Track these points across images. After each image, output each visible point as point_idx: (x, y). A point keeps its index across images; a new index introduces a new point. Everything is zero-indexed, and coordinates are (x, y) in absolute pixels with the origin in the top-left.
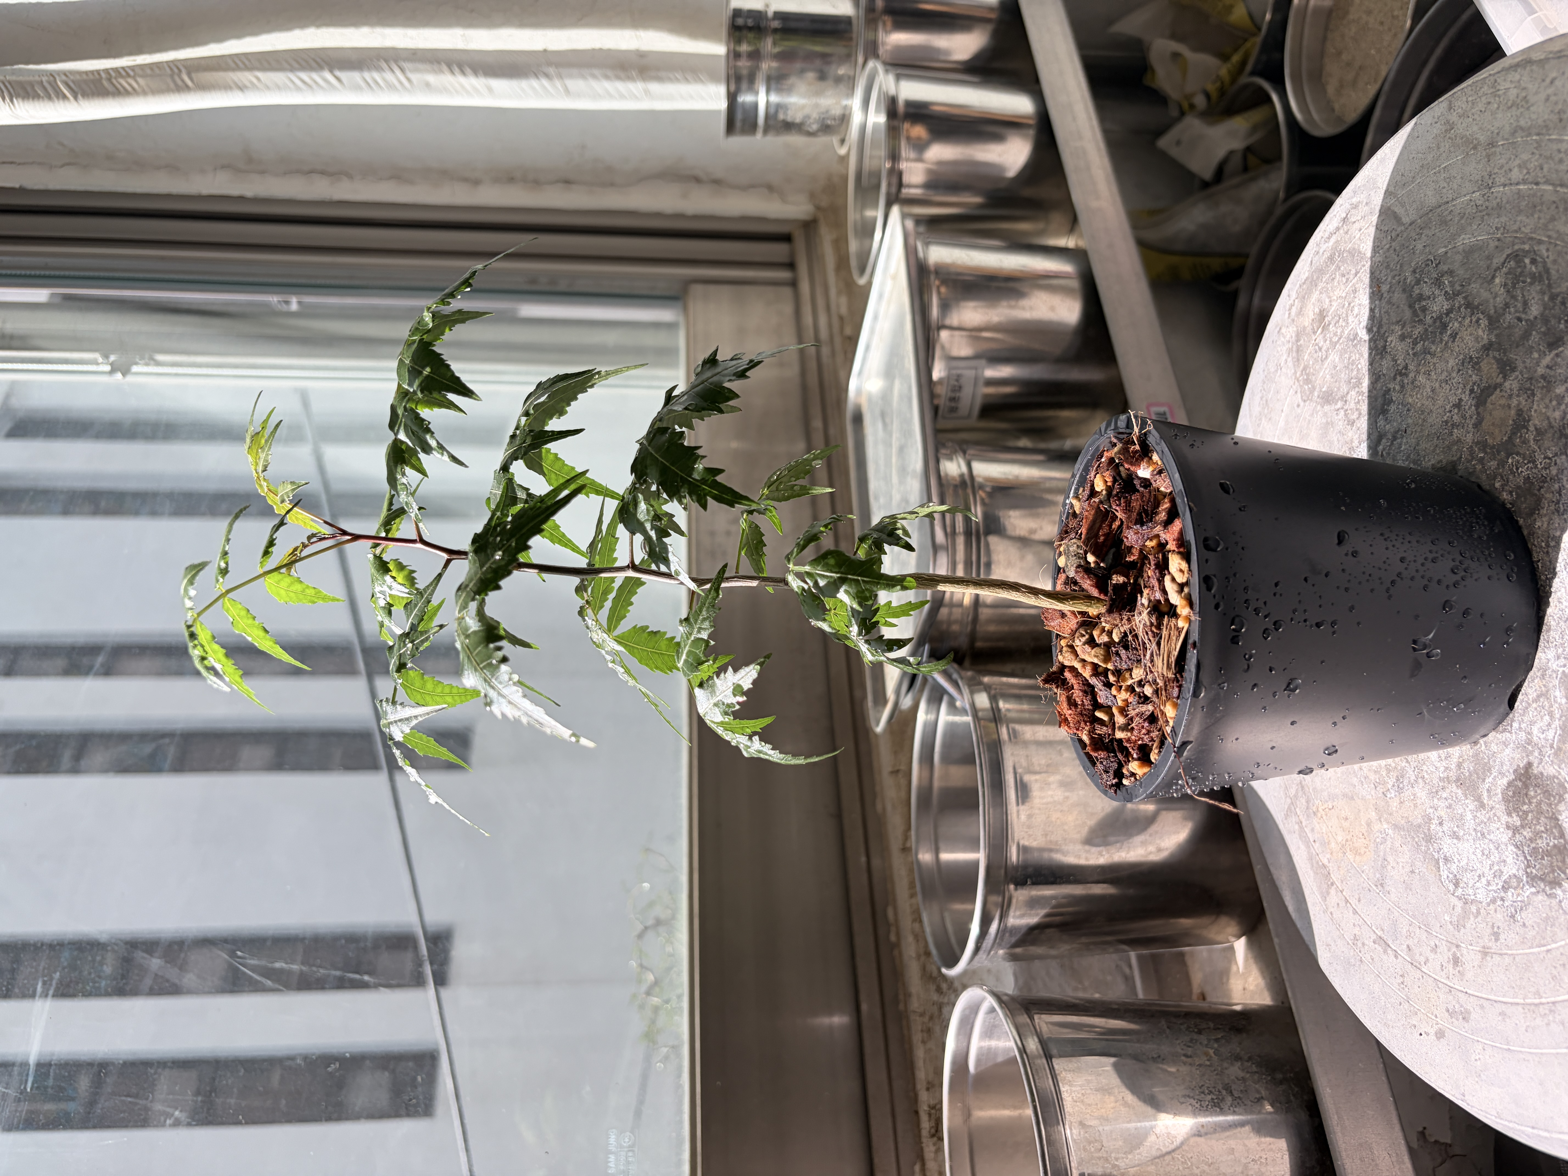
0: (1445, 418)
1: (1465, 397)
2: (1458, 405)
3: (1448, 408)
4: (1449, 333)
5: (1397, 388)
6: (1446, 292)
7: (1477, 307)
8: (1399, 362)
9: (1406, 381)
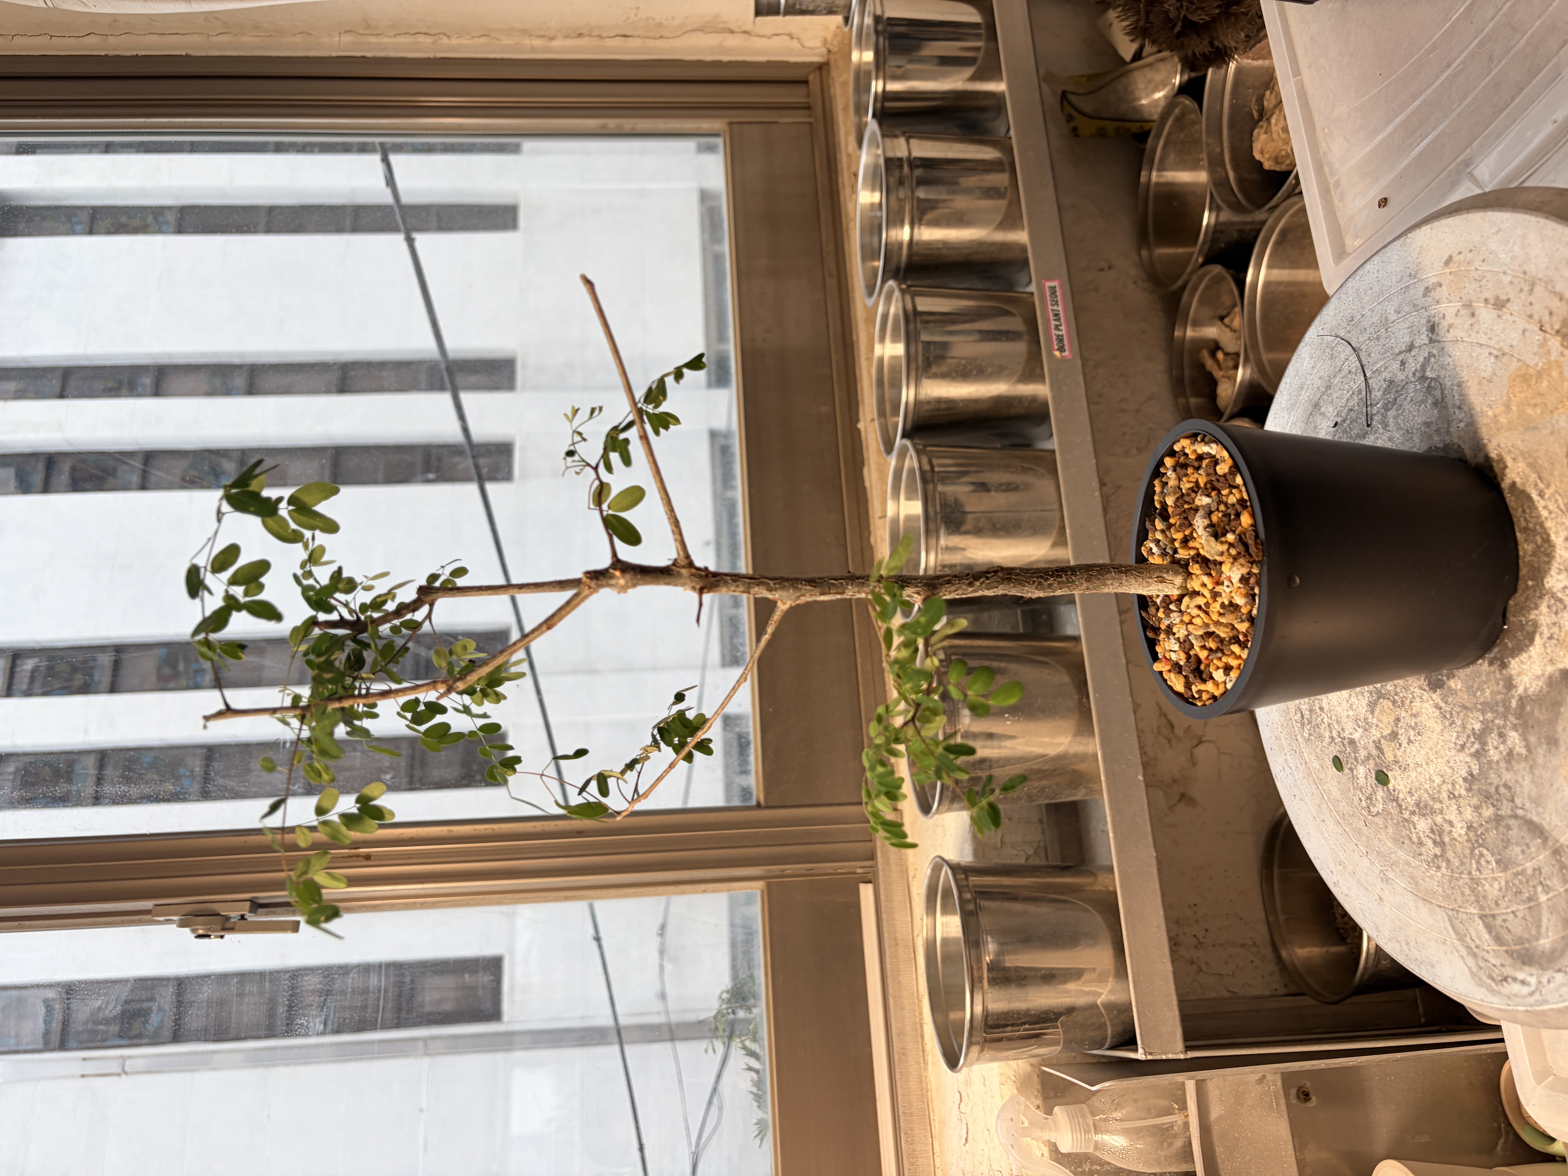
0: (1420, 737)
1: (1405, 744)
2: (1410, 741)
3: (1417, 744)
4: (1414, 798)
5: (1458, 787)
6: (1415, 828)
7: (1394, 800)
8: (1455, 807)
9: (1450, 787)
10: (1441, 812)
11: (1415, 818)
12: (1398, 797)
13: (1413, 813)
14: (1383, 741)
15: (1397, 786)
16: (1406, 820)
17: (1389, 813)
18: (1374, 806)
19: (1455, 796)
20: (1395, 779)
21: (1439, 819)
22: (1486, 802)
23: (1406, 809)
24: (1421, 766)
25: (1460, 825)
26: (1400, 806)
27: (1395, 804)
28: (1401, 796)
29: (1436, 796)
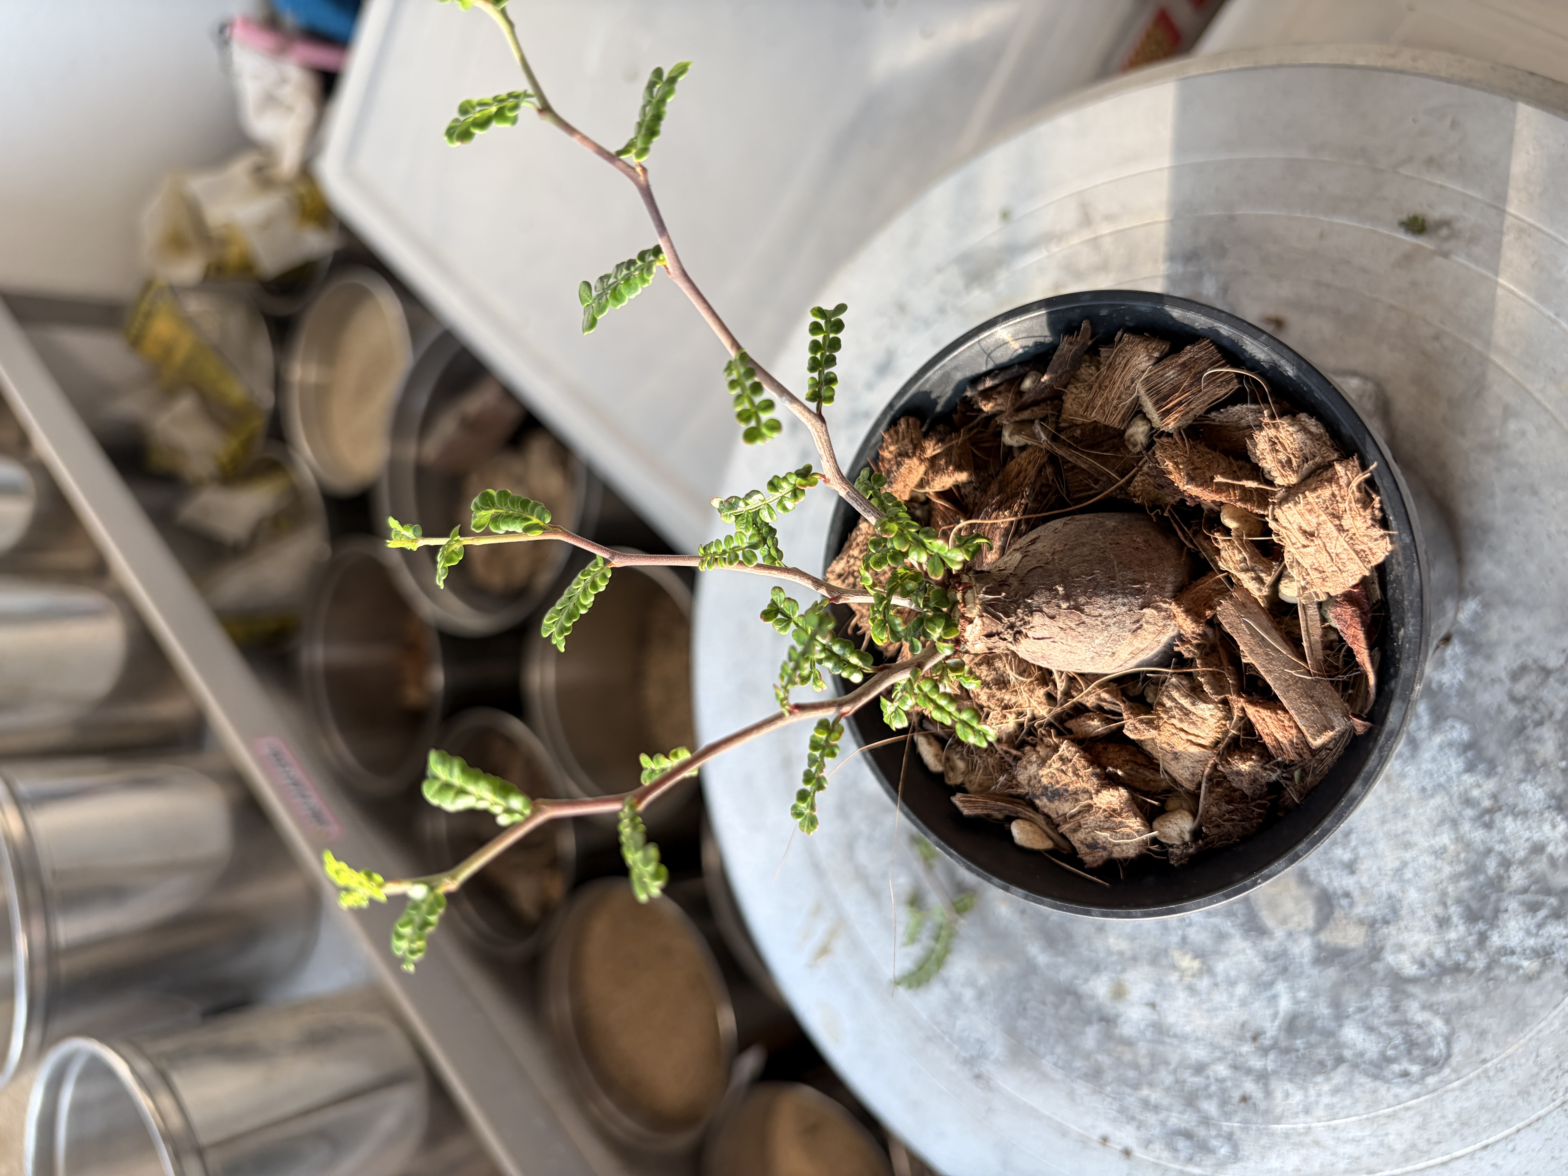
4: (1455, 919)
6: (1513, 953)
7: (1439, 978)
10: (1506, 863)
11: (1496, 940)
12: (1439, 964)
13: (1483, 939)
14: (1324, 937)
15: (1418, 951)
16: (1489, 968)
17: (1460, 1008)
18: (1430, 1043)
19: (1490, 811)
20: (1401, 948)
21: (1517, 877)
22: (1528, 739)
23: (1468, 954)
24: (1405, 864)
25: (1547, 827)
26: (1457, 968)
27: (1448, 980)
28: (1439, 952)
29: (1473, 857)
